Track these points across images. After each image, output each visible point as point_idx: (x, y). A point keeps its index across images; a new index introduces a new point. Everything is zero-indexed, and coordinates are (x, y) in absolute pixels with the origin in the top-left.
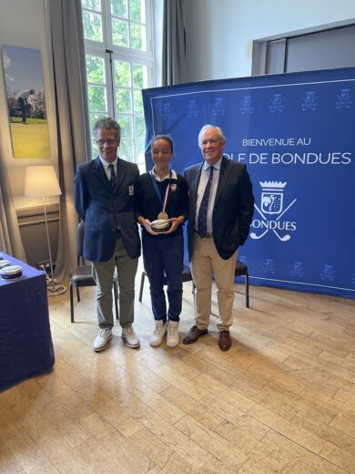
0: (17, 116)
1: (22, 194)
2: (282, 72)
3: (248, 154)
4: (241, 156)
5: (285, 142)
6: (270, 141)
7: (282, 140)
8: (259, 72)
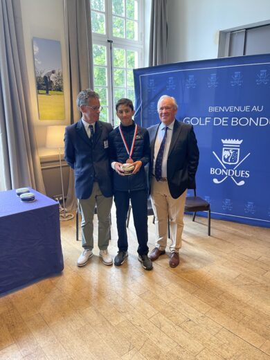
0: (42, 89)
1: (44, 146)
2: (242, 55)
3: (213, 118)
5: (242, 109)
6: (230, 108)
7: (240, 108)
8: (224, 55)
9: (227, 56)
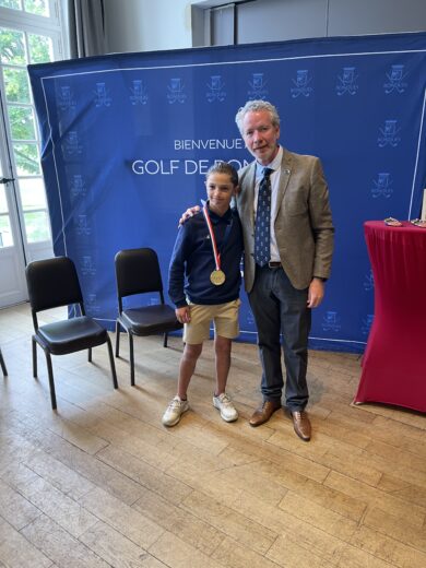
2: (232, 43)
3: (183, 161)
4: (174, 164)
5: (230, 144)
6: (210, 142)
7: (225, 142)
8: (203, 43)
9: (208, 45)
